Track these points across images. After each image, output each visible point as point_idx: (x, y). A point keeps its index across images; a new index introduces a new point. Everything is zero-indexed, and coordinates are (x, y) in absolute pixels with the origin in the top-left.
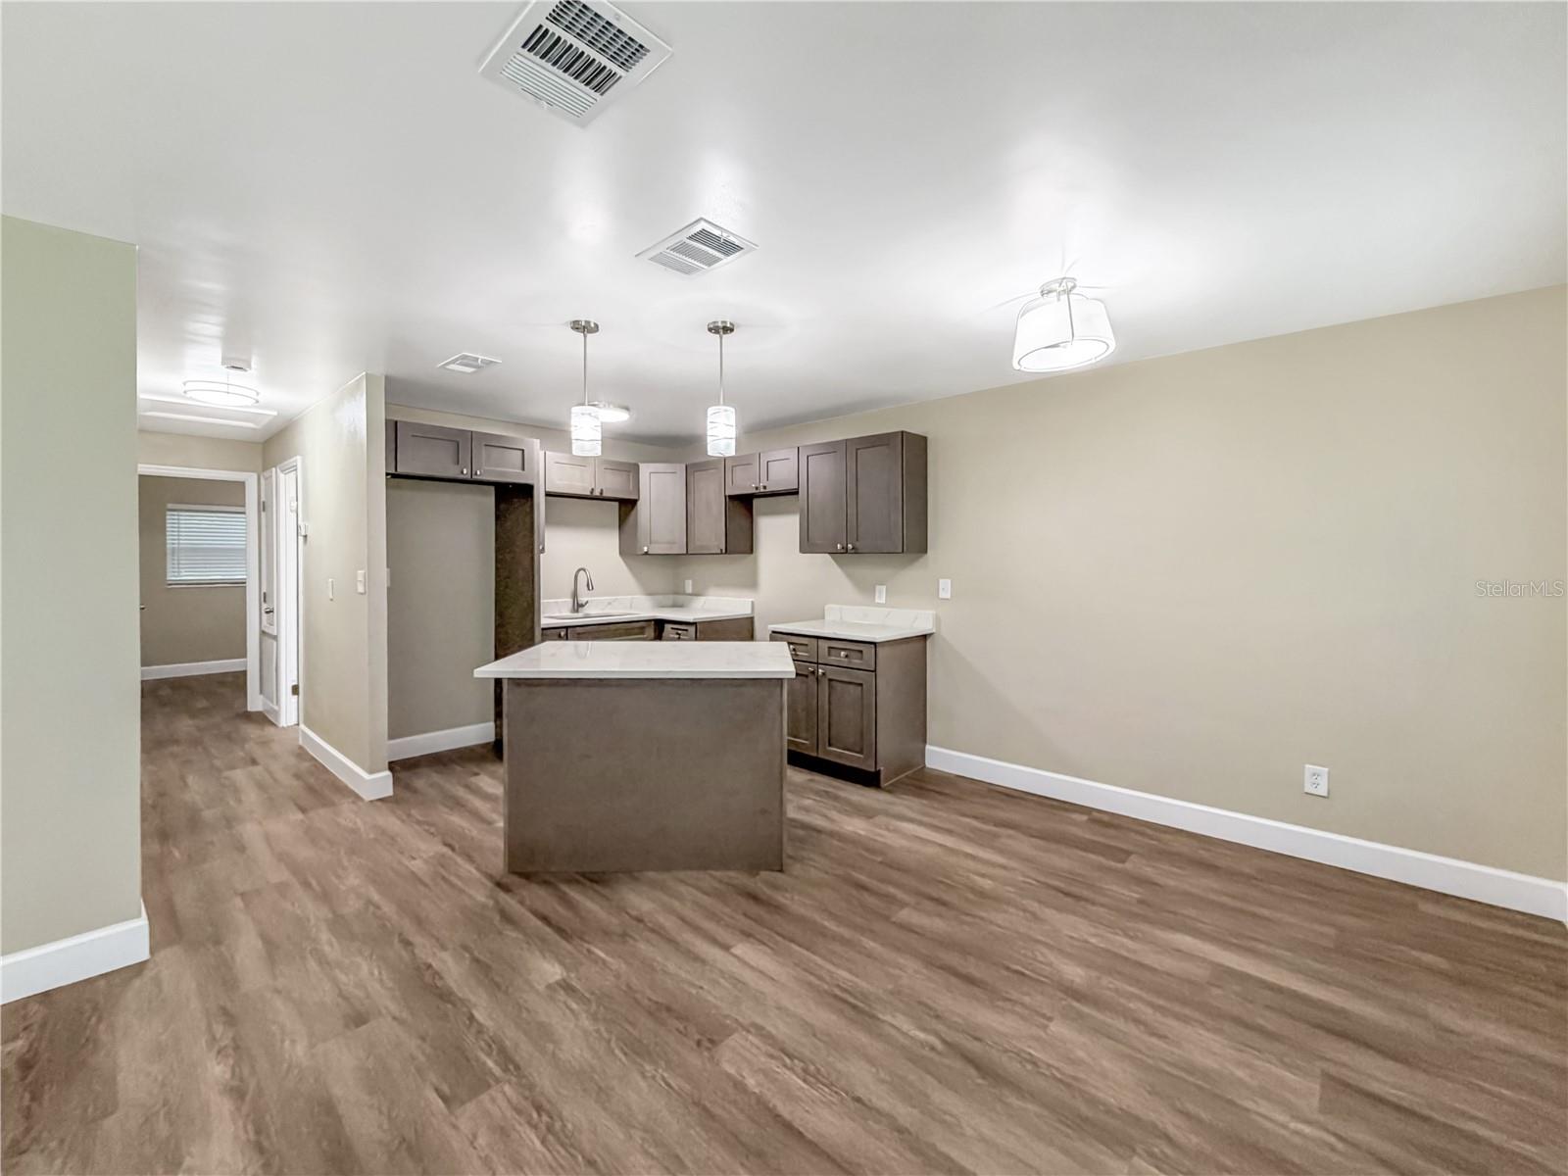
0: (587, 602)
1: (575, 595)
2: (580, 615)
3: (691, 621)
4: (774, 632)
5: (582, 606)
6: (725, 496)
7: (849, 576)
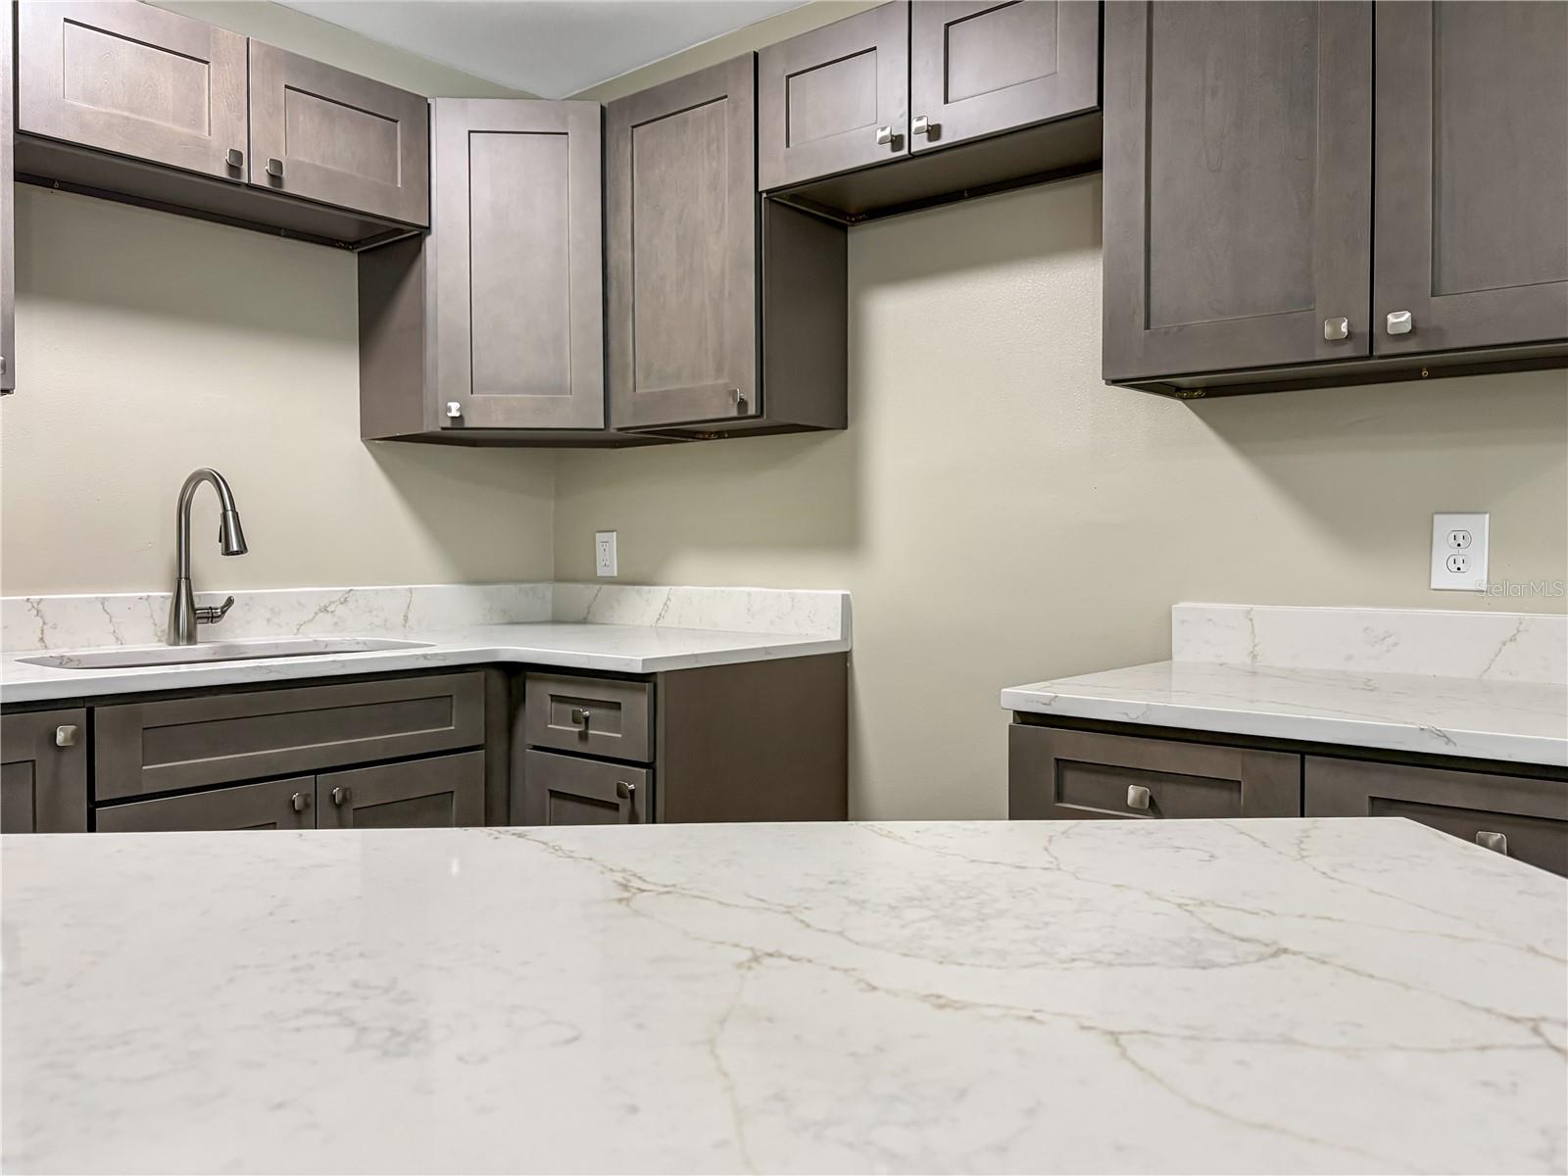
0: (230, 602)
1: (183, 577)
2: (200, 649)
3: (638, 669)
4: (1024, 718)
5: (212, 616)
6: (758, 193)
7: (1284, 483)
